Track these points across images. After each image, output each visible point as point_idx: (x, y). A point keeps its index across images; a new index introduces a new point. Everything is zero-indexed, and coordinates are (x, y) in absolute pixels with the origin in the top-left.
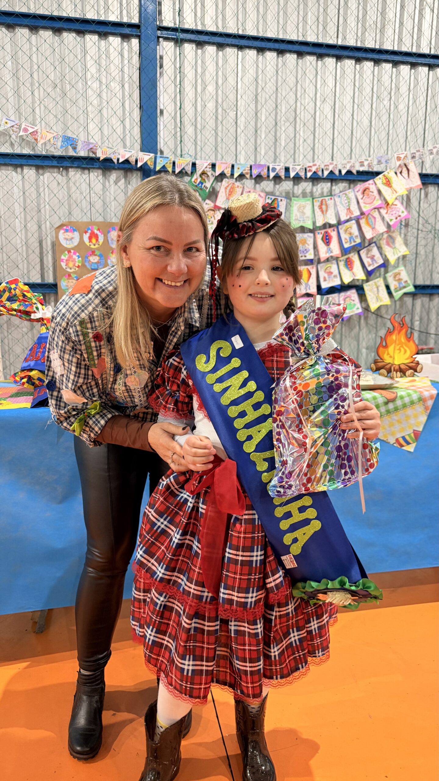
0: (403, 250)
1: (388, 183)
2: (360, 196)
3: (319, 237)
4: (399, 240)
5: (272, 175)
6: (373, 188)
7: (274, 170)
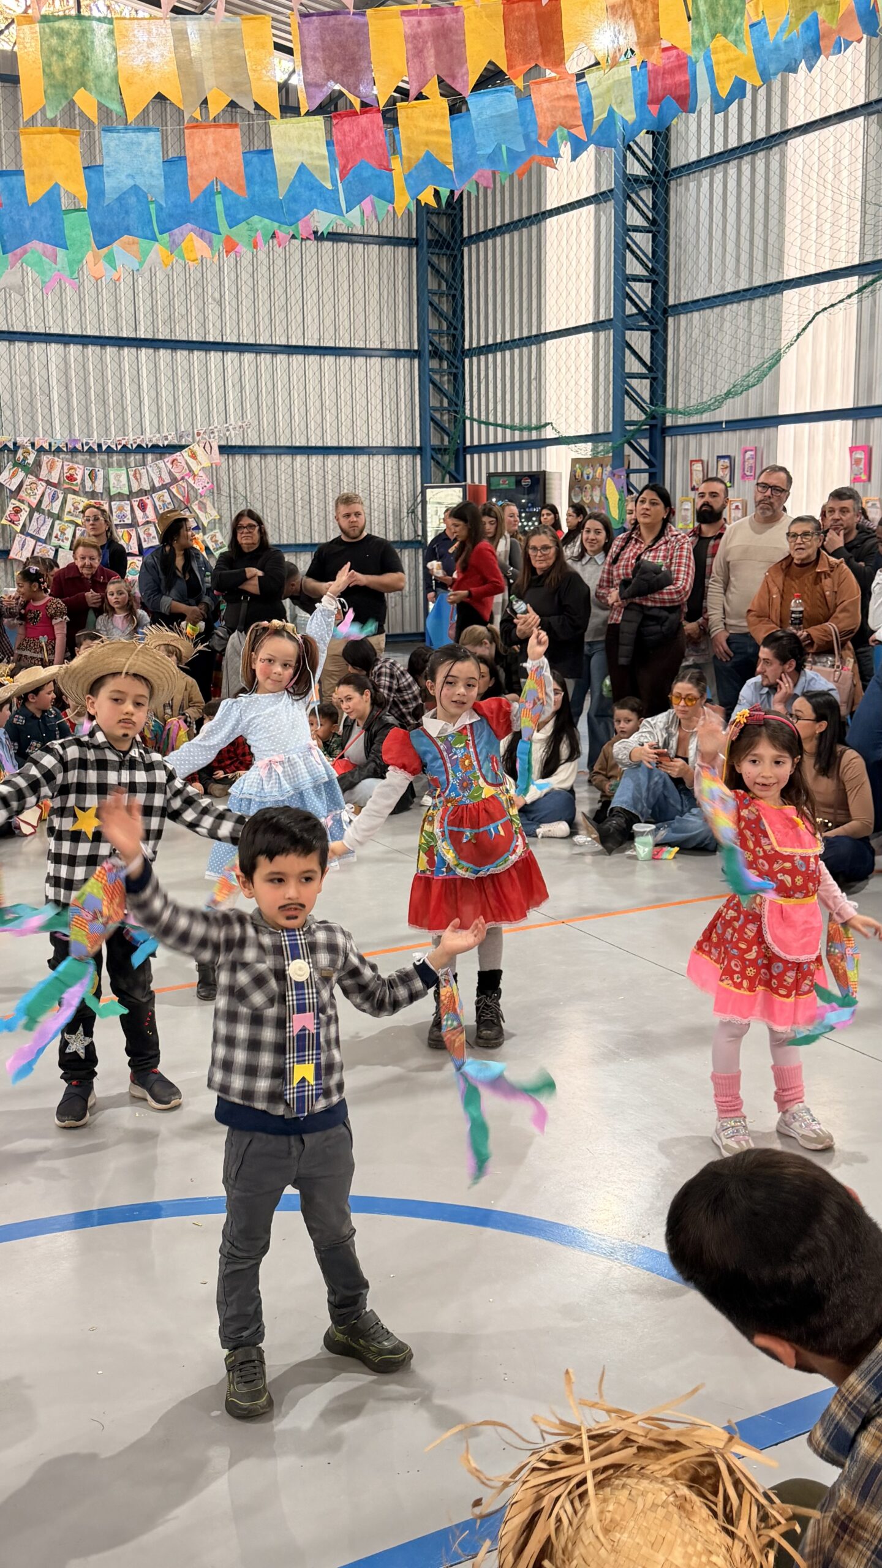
0: (214, 514)
1: (194, 456)
2: (170, 466)
3: (135, 504)
4: (209, 505)
5: (86, 448)
6: (180, 459)
7: (87, 444)
